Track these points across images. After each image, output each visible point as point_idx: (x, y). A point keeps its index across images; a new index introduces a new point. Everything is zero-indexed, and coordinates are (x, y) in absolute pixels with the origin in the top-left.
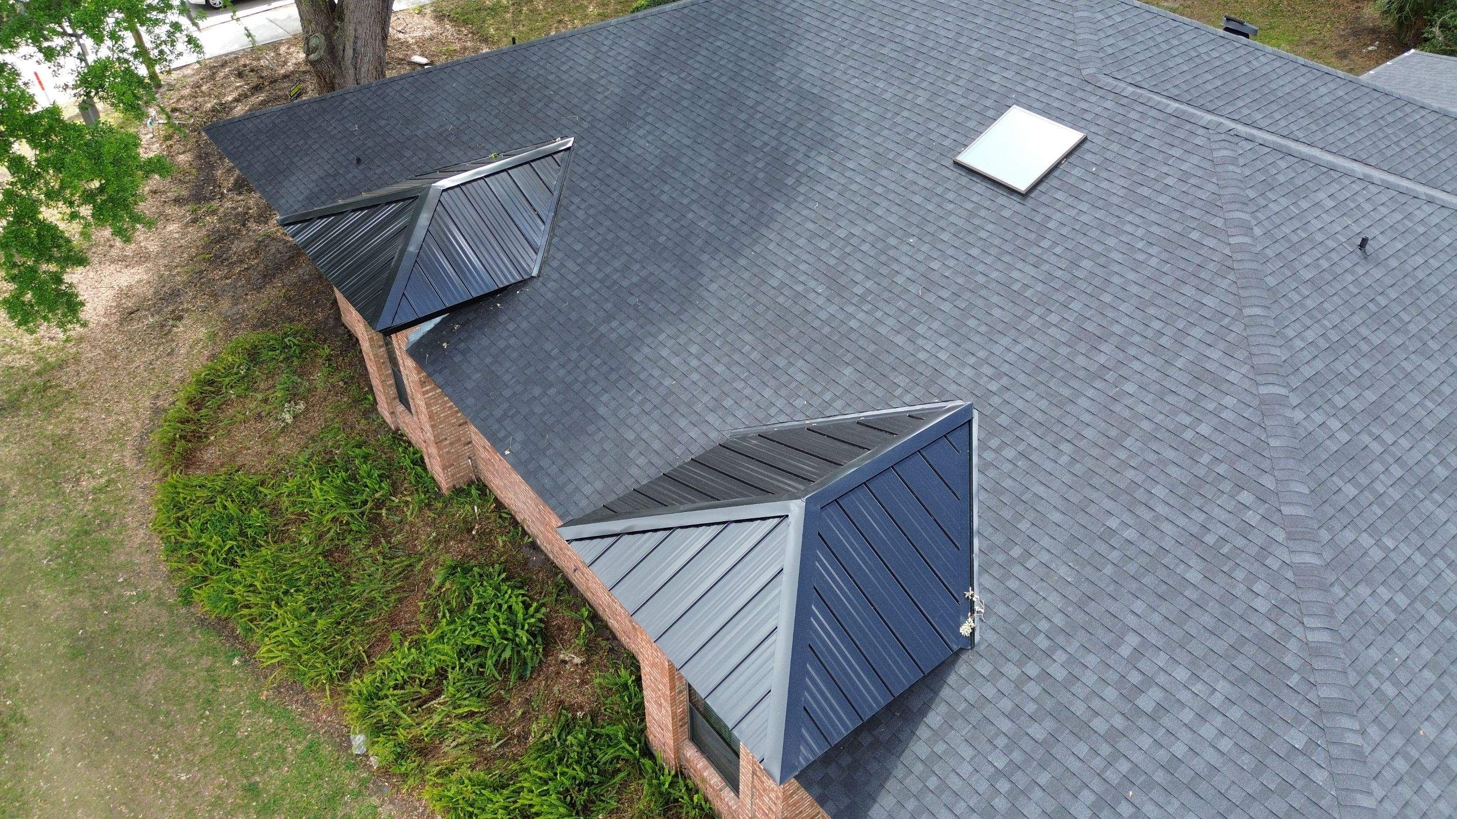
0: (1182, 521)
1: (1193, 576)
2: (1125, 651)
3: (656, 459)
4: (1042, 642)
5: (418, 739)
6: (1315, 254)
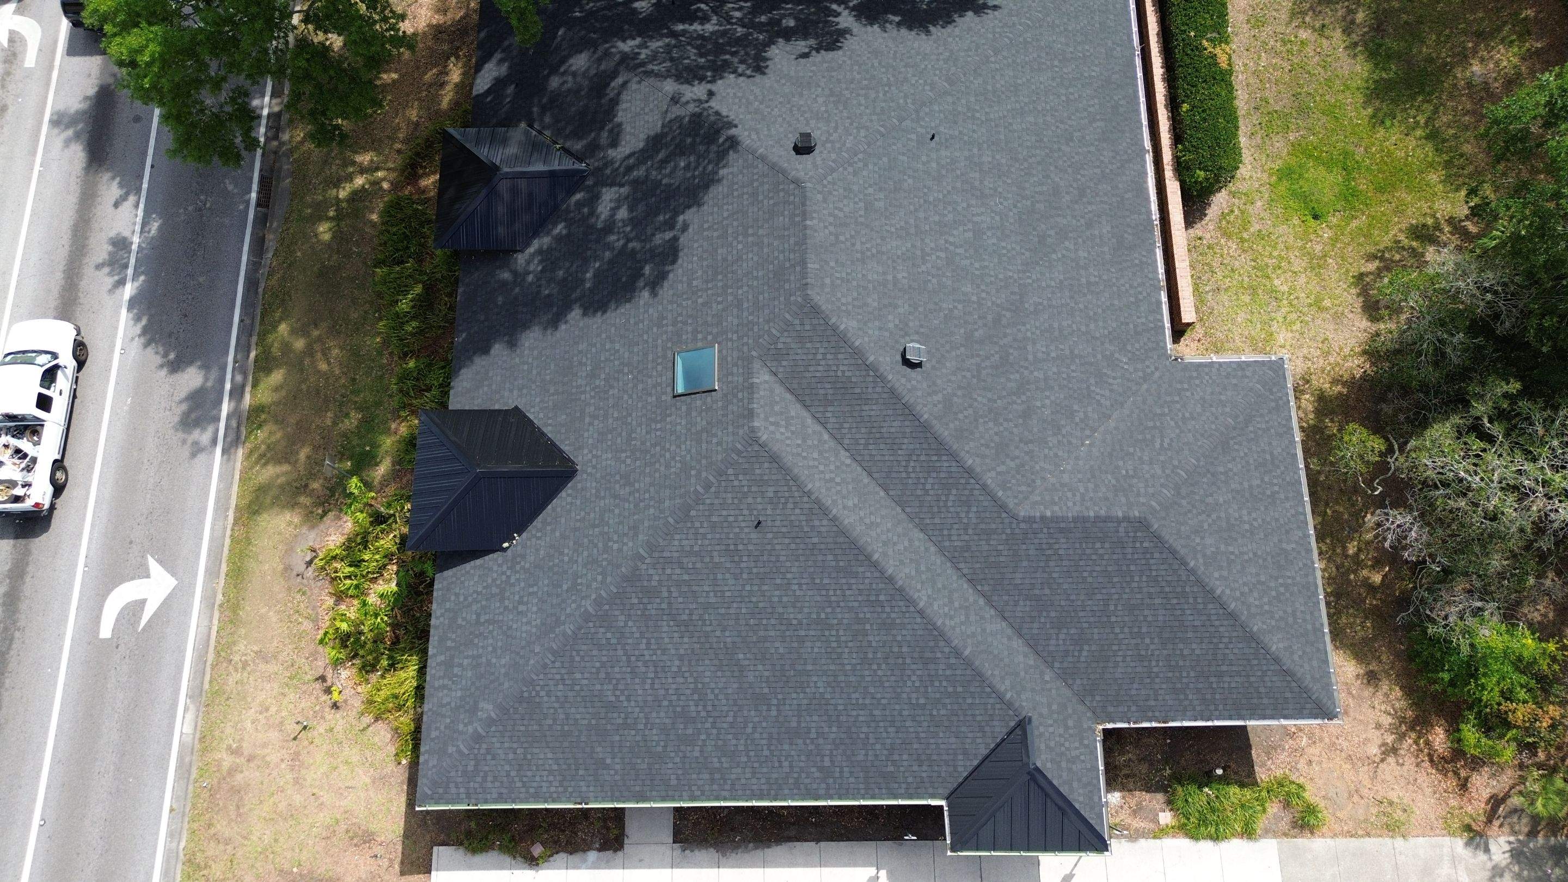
0: (580, 569)
1: (565, 587)
4: (518, 567)
6: (732, 513)
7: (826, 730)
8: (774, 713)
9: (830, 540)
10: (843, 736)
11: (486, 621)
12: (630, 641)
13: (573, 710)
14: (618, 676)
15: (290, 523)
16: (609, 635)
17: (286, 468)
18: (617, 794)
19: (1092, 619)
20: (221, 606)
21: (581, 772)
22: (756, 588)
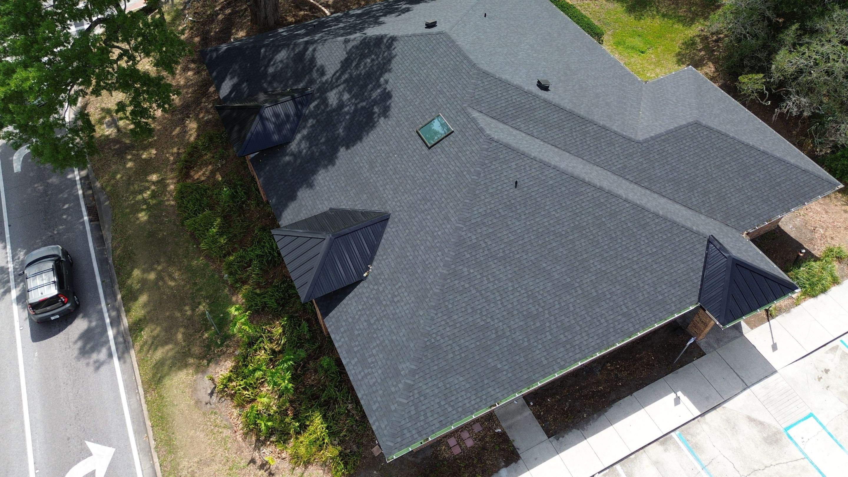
0: (423, 257)
1: (419, 271)
2: (397, 287)
3: (308, 212)
4: (381, 281)
5: (241, 278)
6: (499, 184)
7: (614, 289)
8: (580, 292)
9: (559, 179)
10: (625, 289)
11: (375, 321)
12: (476, 282)
13: (462, 341)
14: (479, 307)
15: (188, 374)
16: (462, 283)
17: (170, 346)
18: (515, 387)
19: (704, 180)
20: (156, 447)
21: (486, 382)
22: (532, 222)
